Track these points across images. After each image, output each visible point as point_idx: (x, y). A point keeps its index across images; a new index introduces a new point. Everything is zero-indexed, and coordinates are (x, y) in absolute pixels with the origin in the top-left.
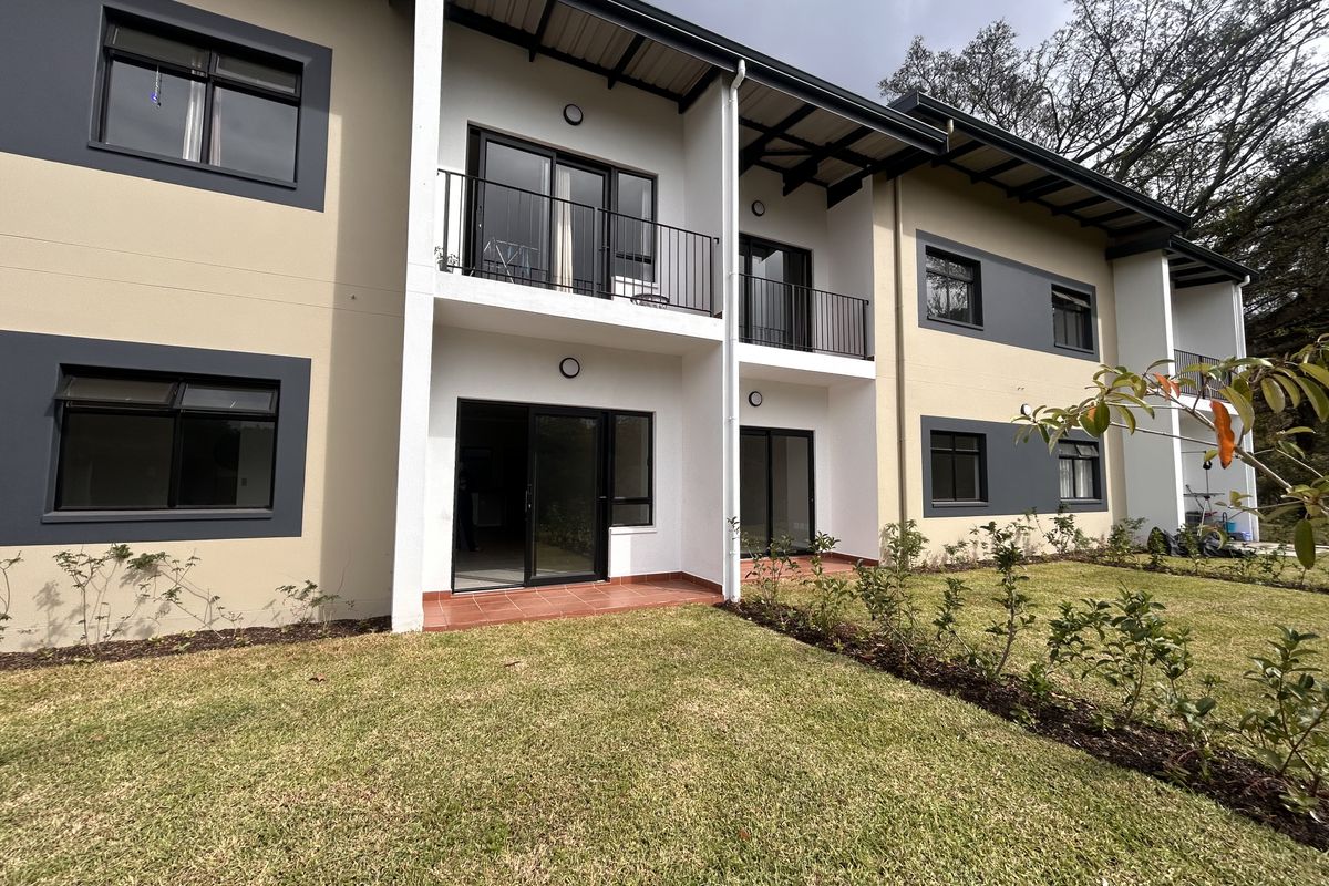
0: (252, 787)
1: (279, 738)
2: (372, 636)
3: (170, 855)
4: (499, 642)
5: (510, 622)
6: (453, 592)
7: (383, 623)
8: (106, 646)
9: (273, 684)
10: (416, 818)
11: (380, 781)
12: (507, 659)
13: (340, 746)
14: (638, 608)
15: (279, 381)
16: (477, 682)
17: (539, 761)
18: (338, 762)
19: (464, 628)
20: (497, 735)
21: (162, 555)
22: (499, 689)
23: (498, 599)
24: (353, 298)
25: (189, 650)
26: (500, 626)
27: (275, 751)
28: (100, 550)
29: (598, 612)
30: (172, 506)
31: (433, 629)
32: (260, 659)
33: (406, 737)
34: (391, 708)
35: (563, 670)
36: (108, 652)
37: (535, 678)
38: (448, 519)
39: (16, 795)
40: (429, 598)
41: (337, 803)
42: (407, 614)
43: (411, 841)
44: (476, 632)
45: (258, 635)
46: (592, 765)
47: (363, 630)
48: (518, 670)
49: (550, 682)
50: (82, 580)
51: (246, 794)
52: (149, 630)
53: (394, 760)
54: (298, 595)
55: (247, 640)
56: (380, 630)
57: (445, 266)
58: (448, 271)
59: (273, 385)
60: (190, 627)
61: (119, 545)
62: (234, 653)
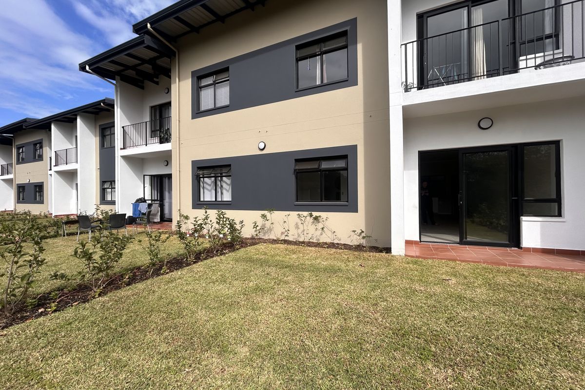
0: (338, 295)
1: (347, 282)
2: (384, 254)
3: (315, 307)
4: (442, 269)
5: (449, 260)
6: (421, 241)
7: (388, 250)
8: (309, 242)
9: (348, 264)
10: (390, 329)
11: (378, 309)
12: (444, 277)
13: (366, 292)
14: (544, 269)
15: (347, 155)
16: (427, 283)
17: (454, 330)
18: (364, 297)
19: (425, 258)
20: (434, 309)
21: (320, 216)
22: (438, 289)
23: (444, 248)
24: (371, 116)
25: (328, 248)
26: (443, 261)
27: (346, 286)
28: (305, 213)
29: (510, 265)
30: (321, 201)
31: (409, 256)
32: (346, 255)
33: (391, 296)
34: (386, 283)
35: (478, 290)
36: (310, 244)
37: (460, 289)
38: (416, 208)
39: (287, 277)
40: (408, 243)
41: (362, 311)
42: (398, 248)
43: (387, 337)
44: (430, 261)
45: (346, 247)
46: (490, 345)
47: (381, 251)
48: (450, 283)
49: (468, 294)
50: (303, 222)
51: (336, 296)
52: (318, 240)
53: (385, 304)
54: (358, 234)
55: (343, 247)
56: (387, 253)
57: (407, 90)
58: (409, 91)
59: (344, 157)
60: (329, 241)
61: (310, 212)
62: (339, 251)
